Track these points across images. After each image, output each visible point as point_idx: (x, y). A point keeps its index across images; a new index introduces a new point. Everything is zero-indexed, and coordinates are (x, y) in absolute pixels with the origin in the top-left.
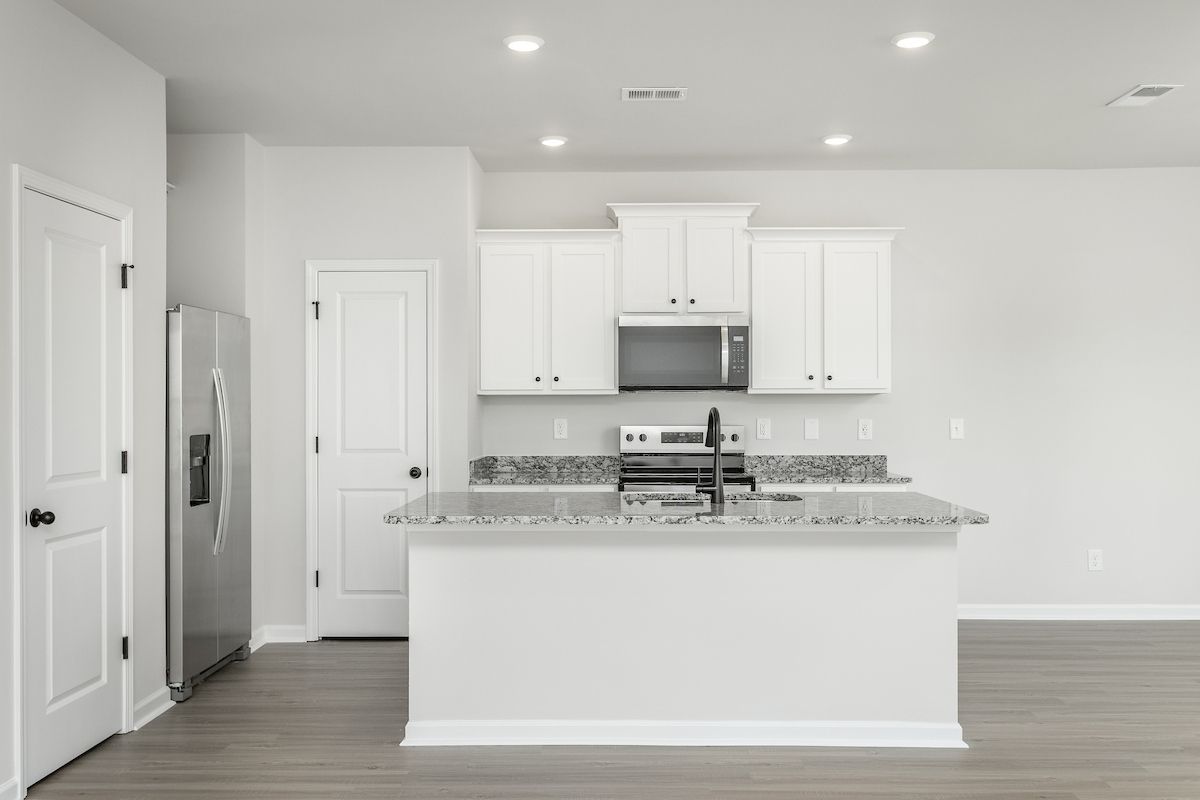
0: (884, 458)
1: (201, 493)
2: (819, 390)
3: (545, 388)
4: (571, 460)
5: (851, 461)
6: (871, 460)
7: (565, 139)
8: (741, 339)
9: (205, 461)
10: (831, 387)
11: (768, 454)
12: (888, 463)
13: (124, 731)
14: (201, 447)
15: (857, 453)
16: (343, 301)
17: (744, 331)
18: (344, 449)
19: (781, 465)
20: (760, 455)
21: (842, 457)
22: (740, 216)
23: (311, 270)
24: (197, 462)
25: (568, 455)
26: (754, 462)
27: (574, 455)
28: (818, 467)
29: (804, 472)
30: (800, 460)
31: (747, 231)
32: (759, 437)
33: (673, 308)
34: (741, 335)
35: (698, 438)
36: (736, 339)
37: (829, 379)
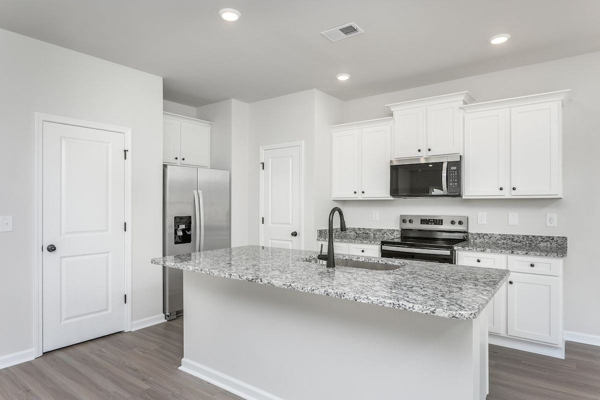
0: (565, 239)
2: (508, 196)
3: (360, 197)
4: (380, 230)
5: (540, 239)
6: (555, 239)
7: (349, 75)
8: (455, 168)
10: (515, 194)
11: (484, 232)
12: (568, 242)
15: (544, 234)
16: (272, 161)
17: (458, 164)
18: (272, 223)
19: (492, 239)
20: (479, 233)
21: (533, 236)
23: (262, 150)
24: (182, 227)
25: (378, 228)
26: (475, 237)
27: (381, 228)
28: (517, 242)
29: (507, 244)
30: (504, 237)
31: (461, 108)
32: (479, 223)
33: (419, 154)
34: (456, 167)
35: (440, 222)
36: (453, 168)
37: (514, 189)
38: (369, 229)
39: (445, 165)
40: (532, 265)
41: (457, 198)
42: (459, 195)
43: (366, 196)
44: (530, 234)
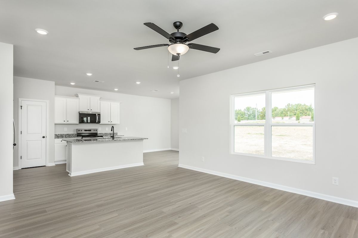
8: (99, 116)
18: (27, 133)
19: (103, 134)
23: (20, 100)
26: (99, 134)
27: (68, 134)
33: (88, 111)
35: (90, 130)
37: (111, 122)
38: (63, 134)
39: (97, 115)
42: (100, 123)
43: (68, 123)
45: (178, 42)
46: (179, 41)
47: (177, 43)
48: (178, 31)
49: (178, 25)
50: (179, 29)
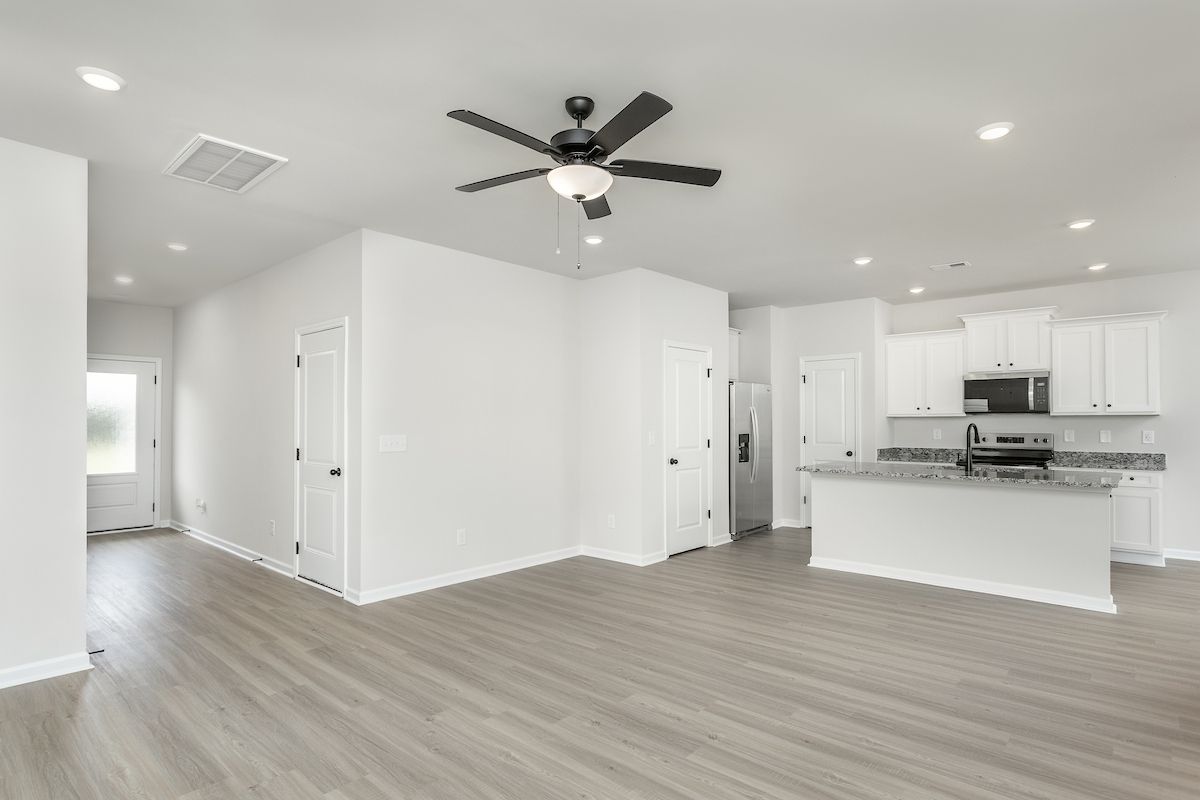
0: (1163, 456)
1: (744, 457)
2: (1102, 413)
3: (924, 413)
4: (944, 450)
5: (1136, 456)
6: (1152, 456)
7: (925, 288)
8: (1042, 384)
9: (747, 445)
10: (1109, 411)
11: (1072, 451)
12: (1167, 458)
13: (709, 546)
14: (744, 439)
15: (1141, 452)
16: (816, 374)
17: (1045, 380)
18: (817, 442)
19: (1080, 457)
20: (1066, 451)
21: (1128, 454)
22: (1045, 315)
23: (802, 361)
24: (743, 445)
25: (941, 448)
26: (1062, 455)
28: (1110, 458)
29: (1100, 462)
30: (1095, 455)
31: (1049, 323)
32: (1066, 440)
33: (999, 369)
34: (1043, 382)
35: (1021, 440)
36: (1039, 384)
37: (1109, 406)
38: (929, 450)
39: (1031, 381)
40: (1132, 479)
41: (1044, 415)
42: (1046, 412)
43: (932, 413)
44: (1125, 451)
45: (579, 160)
46: (581, 157)
47: (573, 163)
48: (580, 125)
49: (580, 109)
50: (584, 118)
